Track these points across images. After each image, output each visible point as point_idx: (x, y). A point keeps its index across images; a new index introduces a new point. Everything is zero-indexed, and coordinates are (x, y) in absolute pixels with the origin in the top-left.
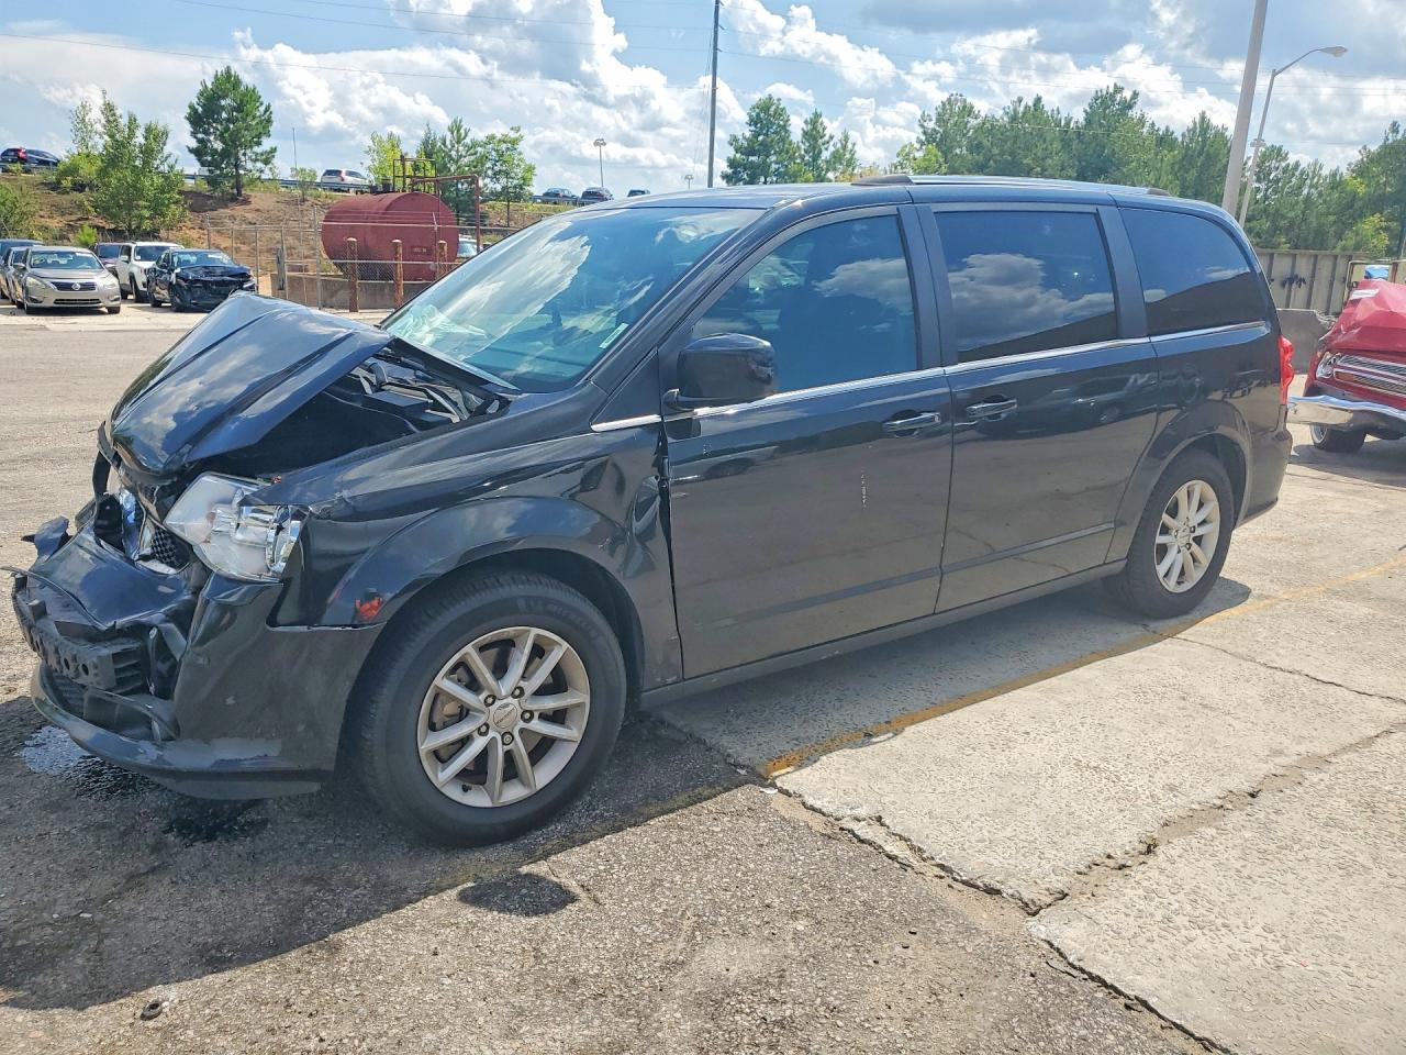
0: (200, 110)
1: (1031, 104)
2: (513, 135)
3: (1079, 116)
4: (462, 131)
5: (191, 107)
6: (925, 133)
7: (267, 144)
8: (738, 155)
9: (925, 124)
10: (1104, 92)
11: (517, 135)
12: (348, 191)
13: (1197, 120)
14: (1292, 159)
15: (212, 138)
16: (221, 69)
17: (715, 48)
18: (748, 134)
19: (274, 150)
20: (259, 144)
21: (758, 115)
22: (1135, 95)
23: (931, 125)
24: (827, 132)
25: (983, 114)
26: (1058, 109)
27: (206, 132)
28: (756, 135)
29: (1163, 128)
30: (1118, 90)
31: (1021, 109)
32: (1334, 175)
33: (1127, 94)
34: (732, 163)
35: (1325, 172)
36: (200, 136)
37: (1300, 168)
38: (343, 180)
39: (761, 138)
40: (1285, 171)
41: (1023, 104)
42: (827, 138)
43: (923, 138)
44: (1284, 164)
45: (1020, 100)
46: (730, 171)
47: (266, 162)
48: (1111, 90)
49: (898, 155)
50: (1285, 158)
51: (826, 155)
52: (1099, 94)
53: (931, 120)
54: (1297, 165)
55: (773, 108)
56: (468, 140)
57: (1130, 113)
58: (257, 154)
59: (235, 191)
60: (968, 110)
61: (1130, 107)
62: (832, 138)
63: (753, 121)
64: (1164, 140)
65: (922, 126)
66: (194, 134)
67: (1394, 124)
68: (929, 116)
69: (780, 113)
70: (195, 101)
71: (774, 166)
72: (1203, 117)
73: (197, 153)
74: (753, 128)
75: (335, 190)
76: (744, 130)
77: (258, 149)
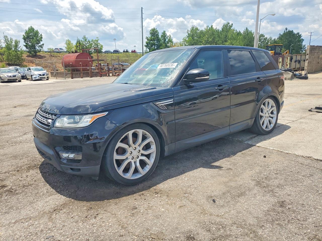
0: (26, 36)
1: (211, 27)
3: (221, 29)
4: (86, 38)
5: (23, 35)
6: (188, 34)
7: (42, 43)
8: (148, 41)
9: (188, 32)
10: (226, 24)
11: (98, 39)
12: (60, 53)
13: (246, 29)
14: (266, 37)
15: (29, 42)
17: (142, 18)
18: (150, 36)
20: (40, 43)
21: (152, 32)
22: (232, 24)
23: (190, 32)
24: (167, 35)
25: (200, 30)
26: (217, 28)
27: (27, 41)
28: (152, 36)
29: (239, 31)
30: (228, 23)
31: (209, 28)
32: (274, 40)
33: (230, 24)
34: (147, 43)
35: (273, 39)
36: (26, 42)
37: (267, 39)
38: (59, 50)
39: (153, 37)
40: (265, 39)
41: (209, 27)
42: (167, 37)
43: (188, 35)
44: (264, 38)
45: (208, 26)
46: (146, 45)
47: (42, 47)
48: (227, 23)
49: (183, 39)
50: (264, 37)
51: (167, 40)
52: (225, 24)
53: (189, 31)
54: (267, 38)
55: (155, 30)
56: (87, 41)
57: (231, 28)
58: (39, 46)
59: (35, 54)
60: (197, 29)
61: (232, 27)
62: (168, 36)
63: (151, 34)
64: (239, 34)
65: (188, 33)
66: (24, 42)
67: (286, 28)
68: (189, 30)
69: (157, 31)
70: (24, 34)
71: (156, 43)
72: (247, 28)
73: (26, 46)
74: (151, 35)
75: (57, 53)
76: (149, 36)
77: (40, 44)
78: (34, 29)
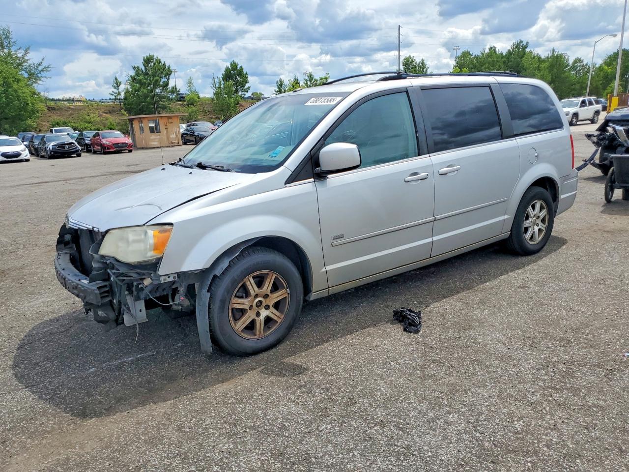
1: (493, 49)
3: (506, 52)
5: (223, 75)
7: (247, 85)
10: (516, 43)
13: (551, 51)
16: (232, 61)
19: (249, 88)
22: (527, 43)
25: (474, 54)
29: (536, 54)
30: (521, 42)
32: (600, 66)
33: (525, 43)
35: (597, 66)
44: (582, 64)
47: (247, 91)
48: (518, 42)
50: (582, 62)
52: (514, 44)
53: (458, 58)
54: (587, 65)
55: (411, 59)
61: (526, 47)
65: (456, 61)
72: (554, 50)
74: (404, 67)
77: (245, 88)
78: (237, 65)
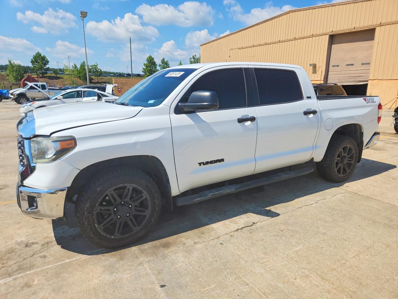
0: (33, 60)
2: (96, 64)
8: (145, 67)
11: (97, 64)
20: (45, 66)
21: (148, 59)
28: (148, 63)
34: (144, 69)
46: (144, 71)
66: (33, 65)
69: (153, 59)
70: (32, 58)
76: (146, 62)
